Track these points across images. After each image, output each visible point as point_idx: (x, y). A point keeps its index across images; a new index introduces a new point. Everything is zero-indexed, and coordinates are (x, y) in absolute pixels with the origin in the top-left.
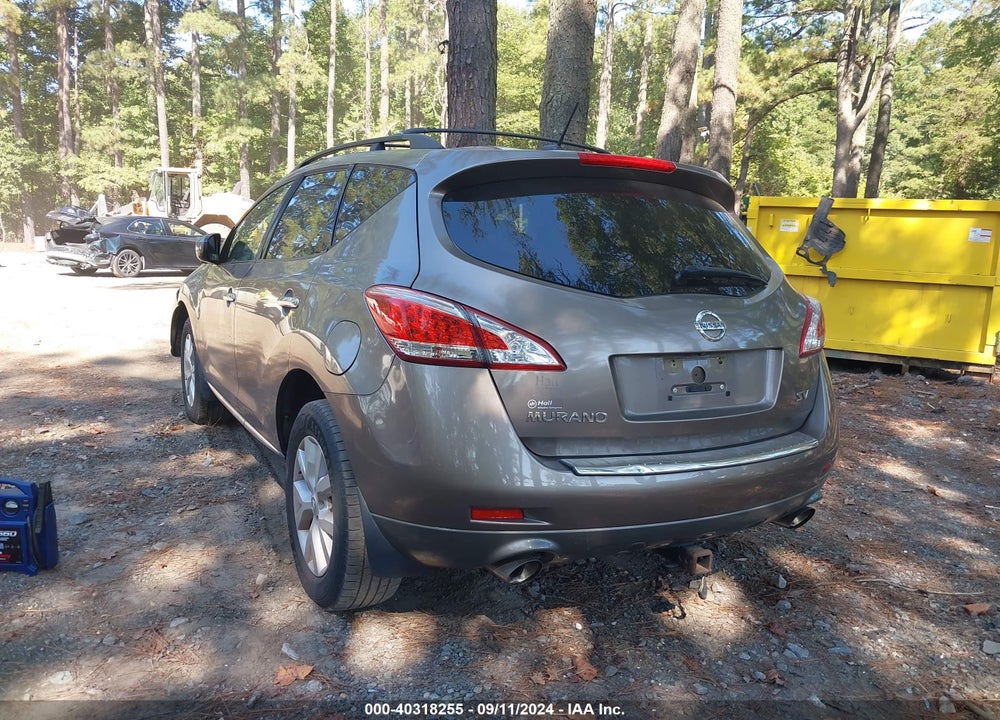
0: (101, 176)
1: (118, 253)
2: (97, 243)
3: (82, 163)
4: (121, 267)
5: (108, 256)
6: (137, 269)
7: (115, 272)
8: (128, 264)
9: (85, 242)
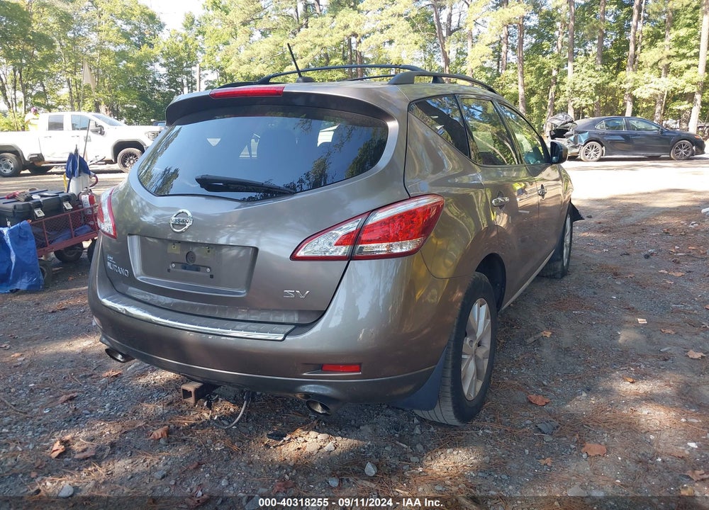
0: (649, 85)
1: (585, 144)
2: (572, 138)
3: (637, 78)
4: (586, 155)
5: (578, 146)
6: (598, 156)
7: (582, 158)
8: (592, 152)
9: (564, 137)
